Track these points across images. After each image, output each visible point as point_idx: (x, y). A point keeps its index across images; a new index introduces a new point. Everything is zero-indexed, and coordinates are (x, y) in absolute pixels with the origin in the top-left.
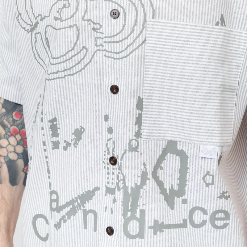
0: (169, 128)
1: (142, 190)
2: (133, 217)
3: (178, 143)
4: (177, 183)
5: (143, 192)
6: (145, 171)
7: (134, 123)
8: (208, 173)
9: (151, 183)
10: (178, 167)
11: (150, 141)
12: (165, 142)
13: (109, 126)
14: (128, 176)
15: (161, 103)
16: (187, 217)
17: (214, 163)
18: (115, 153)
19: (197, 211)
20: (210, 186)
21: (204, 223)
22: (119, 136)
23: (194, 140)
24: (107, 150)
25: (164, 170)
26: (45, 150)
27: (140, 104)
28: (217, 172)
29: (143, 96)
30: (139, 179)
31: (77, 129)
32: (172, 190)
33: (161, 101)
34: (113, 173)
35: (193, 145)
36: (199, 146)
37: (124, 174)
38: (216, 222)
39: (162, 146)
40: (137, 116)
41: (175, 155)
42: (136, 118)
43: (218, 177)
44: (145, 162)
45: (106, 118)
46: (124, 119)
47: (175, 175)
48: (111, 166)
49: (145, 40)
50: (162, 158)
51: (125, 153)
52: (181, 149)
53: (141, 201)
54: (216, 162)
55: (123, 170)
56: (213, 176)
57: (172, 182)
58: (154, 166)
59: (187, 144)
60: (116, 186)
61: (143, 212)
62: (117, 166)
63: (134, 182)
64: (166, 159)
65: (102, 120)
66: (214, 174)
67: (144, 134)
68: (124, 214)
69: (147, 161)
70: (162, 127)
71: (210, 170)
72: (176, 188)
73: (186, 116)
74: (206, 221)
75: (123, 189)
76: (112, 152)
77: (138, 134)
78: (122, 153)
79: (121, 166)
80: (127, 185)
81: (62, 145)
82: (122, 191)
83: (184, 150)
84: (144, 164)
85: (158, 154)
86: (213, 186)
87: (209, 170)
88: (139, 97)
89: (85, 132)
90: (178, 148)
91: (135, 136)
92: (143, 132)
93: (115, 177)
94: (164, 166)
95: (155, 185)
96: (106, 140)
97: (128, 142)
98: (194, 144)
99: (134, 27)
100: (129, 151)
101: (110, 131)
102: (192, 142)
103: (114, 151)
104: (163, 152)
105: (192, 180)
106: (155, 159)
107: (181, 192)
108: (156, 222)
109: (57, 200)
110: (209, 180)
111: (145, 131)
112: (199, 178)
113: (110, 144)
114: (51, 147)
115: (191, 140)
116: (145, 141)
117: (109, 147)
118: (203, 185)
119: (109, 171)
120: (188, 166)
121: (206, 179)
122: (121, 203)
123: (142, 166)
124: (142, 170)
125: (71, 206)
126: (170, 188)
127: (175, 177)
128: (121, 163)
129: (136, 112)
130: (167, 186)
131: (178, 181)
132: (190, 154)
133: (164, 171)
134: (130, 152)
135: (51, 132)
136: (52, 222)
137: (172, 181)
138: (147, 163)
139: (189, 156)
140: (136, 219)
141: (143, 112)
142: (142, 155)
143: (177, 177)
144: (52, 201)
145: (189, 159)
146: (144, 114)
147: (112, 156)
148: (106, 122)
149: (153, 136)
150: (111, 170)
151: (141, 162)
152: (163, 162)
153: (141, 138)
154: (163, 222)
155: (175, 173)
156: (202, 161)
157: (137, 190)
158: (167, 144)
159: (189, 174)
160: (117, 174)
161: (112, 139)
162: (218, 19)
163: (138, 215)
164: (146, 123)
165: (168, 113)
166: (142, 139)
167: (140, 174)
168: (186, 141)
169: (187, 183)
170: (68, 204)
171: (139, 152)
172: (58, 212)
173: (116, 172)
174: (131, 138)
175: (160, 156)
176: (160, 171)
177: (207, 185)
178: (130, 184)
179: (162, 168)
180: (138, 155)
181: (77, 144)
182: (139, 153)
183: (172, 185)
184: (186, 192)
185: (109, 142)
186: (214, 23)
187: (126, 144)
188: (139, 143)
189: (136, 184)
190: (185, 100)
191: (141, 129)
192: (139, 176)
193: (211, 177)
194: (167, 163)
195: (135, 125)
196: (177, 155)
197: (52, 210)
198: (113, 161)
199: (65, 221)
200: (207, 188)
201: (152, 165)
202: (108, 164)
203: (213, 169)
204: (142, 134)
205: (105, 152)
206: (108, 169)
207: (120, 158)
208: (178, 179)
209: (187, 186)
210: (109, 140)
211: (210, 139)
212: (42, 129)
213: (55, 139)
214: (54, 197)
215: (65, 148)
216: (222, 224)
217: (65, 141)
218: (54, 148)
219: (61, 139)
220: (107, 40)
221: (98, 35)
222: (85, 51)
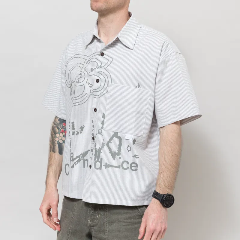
2: (98, 161)
3: (118, 133)
5: (102, 151)
6: (104, 142)
8: (129, 146)
9: (106, 148)
10: (118, 143)
11: (107, 131)
14: (97, 144)
16: (120, 164)
19: (125, 163)
21: (128, 168)
26: (70, 135)
27: (104, 116)
30: (101, 145)
31: (82, 126)
32: (115, 152)
34: (93, 143)
35: (123, 134)
38: (132, 168)
39: (112, 134)
42: (102, 121)
49: (107, 91)
50: (111, 139)
51: (97, 135)
53: (101, 154)
54: (132, 141)
55: (96, 142)
58: (108, 141)
59: (121, 134)
60: (93, 148)
61: (102, 159)
64: (113, 139)
65: (91, 122)
66: (131, 147)
68: (95, 160)
69: (105, 138)
71: (130, 144)
72: (117, 152)
74: (129, 167)
77: (102, 128)
80: (96, 148)
83: (120, 136)
84: (104, 140)
86: (131, 151)
88: (104, 113)
89: (84, 127)
90: (118, 135)
93: (93, 145)
96: (92, 130)
99: (104, 86)
103: (94, 134)
104: (112, 136)
105: (123, 149)
106: (109, 138)
107: (118, 154)
108: (106, 163)
109: (73, 157)
112: (125, 148)
113: (93, 132)
114: (72, 134)
118: (127, 151)
120: (122, 143)
122: (94, 155)
124: (102, 142)
125: (79, 158)
127: (116, 147)
128: (95, 139)
129: (102, 119)
130: (113, 150)
131: (118, 149)
132: (122, 137)
134: (99, 135)
135: (72, 128)
136: (71, 166)
143: (118, 147)
144: (71, 157)
145: (122, 140)
146: (105, 120)
147: (93, 136)
149: (108, 129)
151: (102, 139)
154: (109, 164)
156: (126, 141)
157: (100, 150)
158: (114, 133)
159: (122, 146)
161: (94, 130)
162: (137, 85)
163: (100, 160)
164: (106, 124)
166: (104, 130)
168: (121, 132)
169: (121, 150)
170: (77, 157)
171: (102, 135)
172: (73, 161)
174: (99, 129)
177: (129, 151)
178: (98, 147)
179: (111, 143)
181: (81, 132)
183: (115, 150)
184: (121, 154)
186: (135, 87)
187: (97, 131)
188: (102, 131)
189: (100, 147)
191: (104, 126)
194: (113, 141)
195: (101, 124)
196: (118, 138)
197: (71, 161)
198: (93, 138)
199: (76, 165)
202: (91, 140)
204: (104, 128)
207: (95, 137)
209: (121, 152)
211: (130, 132)
212: (69, 126)
213: (73, 131)
214: (72, 155)
215: (77, 134)
216: (135, 169)
217: (77, 131)
218: (73, 135)
219: (75, 131)
220: (94, 91)
221: (92, 89)
222: (86, 95)
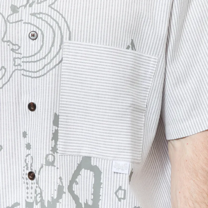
1: (58, 204)
3: (92, 159)
4: (91, 198)
5: (59, 205)
6: (61, 185)
7: (51, 139)
8: (120, 188)
9: (67, 197)
10: (92, 182)
11: (66, 156)
12: (80, 158)
13: (27, 142)
14: (45, 189)
15: (77, 120)
17: (126, 178)
18: (33, 168)
20: (122, 200)
22: (36, 151)
23: (107, 156)
24: (26, 166)
25: (79, 185)
27: (56, 121)
28: (129, 187)
29: (59, 112)
30: (56, 192)
34: (32, 188)
35: (106, 161)
36: (111, 162)
37: (41, 188)
39: (77, 161)
40: (54, 132)
41: (89, 171)
42: (53, 134)
43: (130, 192)
44: (61, 176)
45: (25, 135)
46: (41, 134)
47: (89, 190)
48: (30, 181)
49: (62, 60)
50: (76, 174)
51: (42, 167)
52: (95, 164)
54: (128, 177)
55: (40, 184)
56: (125, 190)
57: (86, 197)
58: (70, 181)
59: (101, 160)
60: (34, 200)
62: (35, 181)
63: (51, 195)
64: (80, 175)
65: (20, 136)
66: (126, 189)
67: (61, 149)
69: (63, 175)
70: (77, 143)
72: (90, 203)
73: (100, 132)
75: (40, 202)
76: (31, 167)
77: (54, 150)
78: (39, 168)
79: (38, 180)
80: (44, 199)
82: (39, 204)
83: (98, 165)
84: (60, 178)
85: (73, 169)
86: (125, 200)
87: (121, 185)
88: (56, 114)
90: (92, 164)
91: (51, 151)
92: (59, 147)
93: (33, 191)
94: (79, 181)
95: (71, 199)
96: (25, 156)
97: (45, 157)
98: (107, 160)
99: (51, 48)
100: (46, 165)
101: (28, 146)
102: (105, 157)
103: (32, 166)
104: (78, 167)
105: (105, 195)
106: (71, 173)
110: (121, 195)
111: (61, 146)
112: (112, 193)
113: (29, 159)
115: (104, 156)
116: (61, 156)
117: (27, 162)
118: (115, 199)
119: (28, 186)
120: (102, 181)
121: (119, 193)
123: (59, 180)
124: (58, 184)
126: (85, 203)
127: (89, 192)
128: (38, 177)
129: (53, 128)
130: (82, 200)
131: (92, 196)
132: (104, 169)
133: (79, 186)
134: (47, 167)
138: (63, 177)
139: (102, 171)
141: (59, 128)
142: (59, 170)
143: (91, 192)
145: (102, 174)
146: (60, 130)
147: (30, 171)
148: (24, 138)
149: (69, 152)
150: (29, 185)
151: (57, 176)
152: (78, 177)
153: (57, 153)
156: (114, 176)
157: (53, 203)
158: (81, 159)
159: (103, 189)
160: (35, 188)
161: (30, 154)
162: (129, 43)
164: (62, 139)
165: (82, 130)
166: (58, 154)
167: (56, 188)
168: (100, 156)
169: (101, 198)
171: (55, 166)
173: (34, 186)
174: (48, 153)
175: (75, 172)
176: (75, 185)
177: (120, 200)
178: (47, 198)
179: (77, 183)
180: (54, 169)
182: (56, 168)
183: (87, 199)
185: (27, 157)
186: (125, 47)
187: (43, 159)
188: (56, 158)
189: (52, 198)
190: (99, 117)
191: (57, 145)
192: (55, 190)
193: (123, 191)
194: (81, 179)
195: (52, 140)
196: (91, 171)
198: (32, 176)
200: (119, 202)
201: (68, 179)
202: (27, 179)
203: (125, 183)
204: (59, 149)
205: (24, 167)
206: (27, 184)
207: (37, 172)
208: (92, 194)
209: (100, 201)
210: (27, 156)
220: (25, 60)
221: (17, 56)
222: (3, 70)
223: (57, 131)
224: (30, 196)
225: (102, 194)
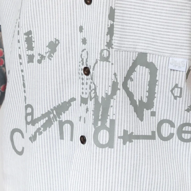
0: (140, 40)
1: (112, 100)
2: (103, 127)
3: (148, 55)
4: (146, 95)
5: (114, 102)
6: (116, 81)
7: (106, 33)
8: (176, 86)
9: (121, 93)
10: (147, 79)
11: (121, 52)
14: (99, 86)
15: (133, 15)
16: (155, 129)
17: (182, 75)
18: (88, 63)
19: (164, 124)
20: (178, 98)
21: (171, 136)
22: (91, 46)
23: (164, 53)
24: (82, 61)
25: (134, 81)
26: (21, 64)
27: (112, 15)
28: (185, 85)
29: (115, 6)
30: (110, 89)
31: (52, 42)
32: (141, 101)
33: (132, 13)
34: (87, 84)
35: (162, 57)
36: (168, 58)
37: (95, 84)
38: (183, 135)
39: (133, 57)
40: (109, 26)
41: (144, 67)
42: (108, 28)
43: (186, 90)
44: (116, 72)
45: (81, 29)
46: (97, 29)
47: (144, 87)
48: (85, 76)
50: (132, 70)
51: (97, 62)
52: (151, 61)
53: (111, 111)
54: (184, 74)
55: (95, 80)
56: (181, 89)
57: (141, 95)
58: (125, 77)
59: (157, 56)
60: (89, 96)
61: (113, 122)
62: (89, 76)
63: (105, 92)
64: (136, 71)
65: (77, 31)
66: (183, 87)
67: (116, 44)
68: (95, 123)
69: (117, 71)
70: (133, 39)
71: (179, 82)
72: (145, 100)
73: (157, 27)
74: (173, 134)
75: (94, 98)
76: (86, 63)
77: (109, 45)
78: (94, 63)
79: (93, 76)
80: (98, 95)
81: (37, 58)
82: (93, 100)
83: (154, 62)
84: (115, 74)
85: (128, 65)
86: (181, 99)
87: (177, 83)
88: (111, 7)
89: (59, 44)
90: (148, 60)
91: (106, 46)
92: (115, 43)
93: (88, 87)
94: (134, 78)
95: (125, 95)
96: (81, 51)
97: (99, 52)
98: (164, 57)
100: (100, 60)
101: (84, 41)
102: (161, 54)
103: (87, 62)
104: (133, 63)
105: (160, 93)
106: (126, 70)
107: (149, 104)
108: (125, 132)
109: (32, 114)
110: (177, 93)
111: (116, 41)
112: (167, 90)
114: (26, 61)
115: (161, 52)
116: (116, 52)
117: (83, 57)
118: (171, 97)
119: (84, 81)
120: (157, 79)
121: (175, 92)
122: (92, 113)
123: (113, 76)
124: (113, 81)
125: (47, 118)
126: (140, 100)
127: (144, 88)
128: (93, 72)
129: (108, 22)
131: (147, 93)
132: (160, 66)
133: (134, 83)
134: (102, 62)
135: (26, 45)
136: (28, 136)
137: (141, 93)
138: (118, 73)
139: (158, 68)
140: (106, 128)
141: (115, 23)
142: (113, 65)
143: (146, 89)
144: (27, 115)
145: (158, 71)
146: (116, 25)
147: (85, 66)
149: (124, 47)
151: (112, 72)
152: (133, 74)
153: (112, 48)
154: (132, 133)
155: (144, 86)
156: (170, 73)
157: (108, 99)
158: (137, 55)
159: (158, 86)
160: (90, 84)
161: (85, 49)
163: (108, 125)
164: (117, 34)
165: (139, 25)
166: (114, 50)
167: (110, 84)
168: (156, 53)
169: (156, 95)
170: (43, 116)
171: (110, 62)
172: (33, 125)
173: (89, 81)
174: (102, 48)
175: (130, 68)
176: (130, 82)
177: (175, 98)
178: (101, 94)
179: (132, 80)
180: (109, 65)
181: (52, 57)
182: (110, 63)
183: (141, 97)
184: (155, 104)
185: (83, 52)
187: (98, 54)
188: (111, 53)
189: (106, 94)
190: (156, 12)
191: (113, 40)
192: (110, 86)
193: (179, 89)
194: (137, 75)
195: (107, 35)
196: (146, 67)
197: (27, 123)
198: (87, 71)
199: (41, 133)
200: (175, 101)
201: (122, 76)
202: (82, 75)
203: (182, 81)
204: (114, 44)
205: (80, 62)
206: (82, 79)
207: (92, 68)
208: (147, 91)
209: (155, 99)
211: (179, 52)
212: (19, 42)
213: (30, 53)
214: (29, 111)
215: (39, 62)
216: (189, 138)
217: (39, 54)
218: (28, 62)
219: (35, 52)
223: (112, 26)
224: (84, 91)
225: (158, 91)
